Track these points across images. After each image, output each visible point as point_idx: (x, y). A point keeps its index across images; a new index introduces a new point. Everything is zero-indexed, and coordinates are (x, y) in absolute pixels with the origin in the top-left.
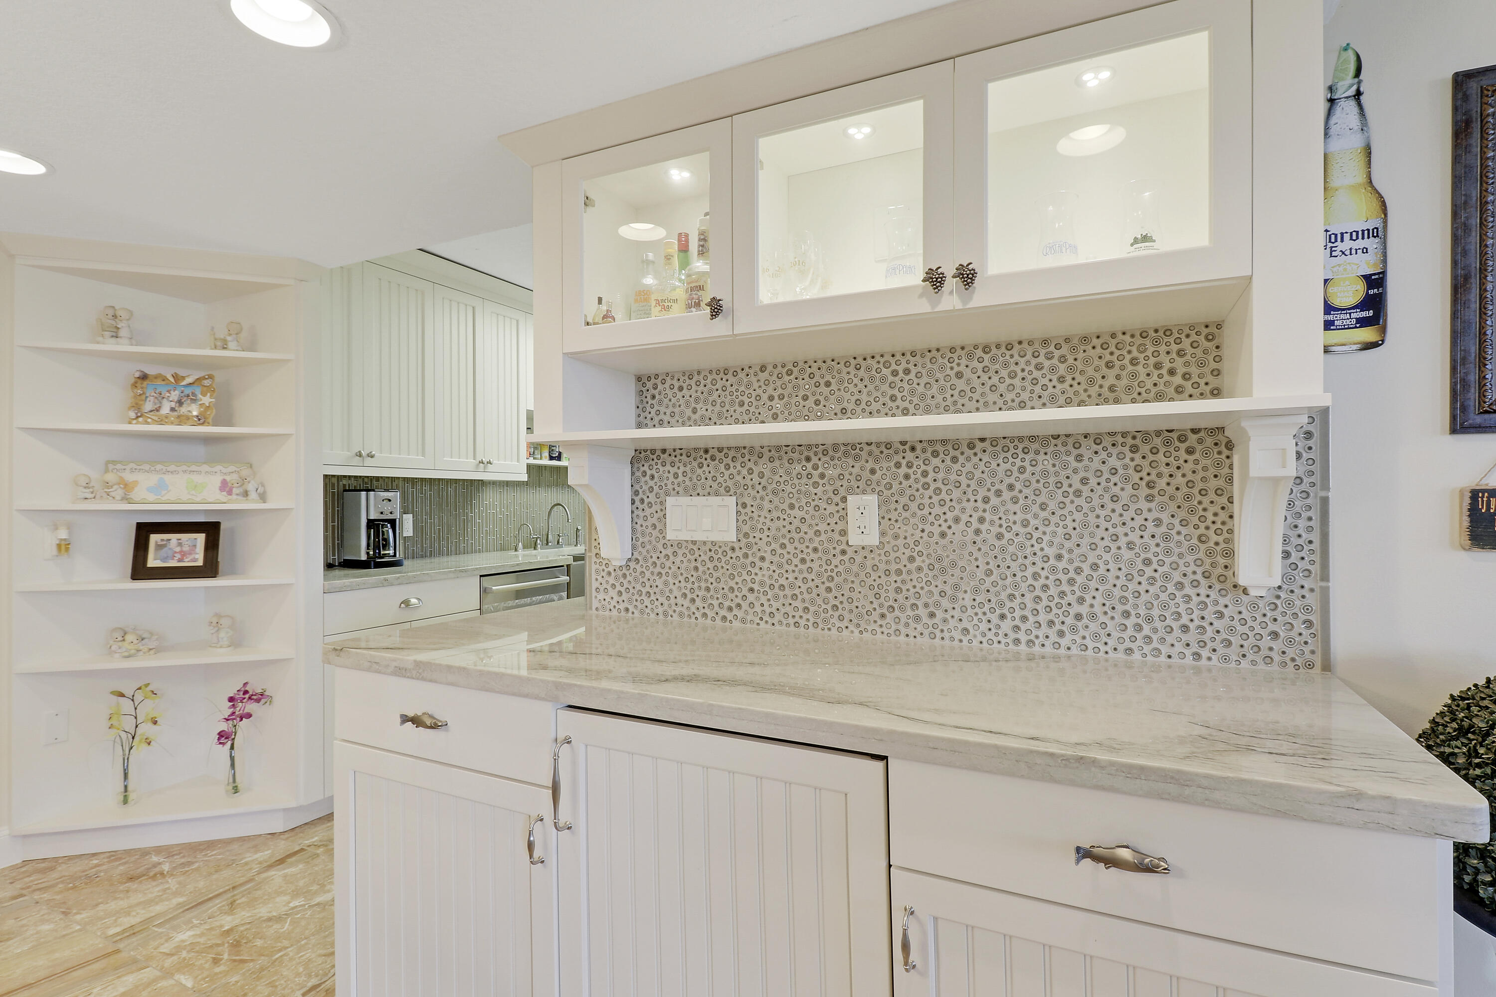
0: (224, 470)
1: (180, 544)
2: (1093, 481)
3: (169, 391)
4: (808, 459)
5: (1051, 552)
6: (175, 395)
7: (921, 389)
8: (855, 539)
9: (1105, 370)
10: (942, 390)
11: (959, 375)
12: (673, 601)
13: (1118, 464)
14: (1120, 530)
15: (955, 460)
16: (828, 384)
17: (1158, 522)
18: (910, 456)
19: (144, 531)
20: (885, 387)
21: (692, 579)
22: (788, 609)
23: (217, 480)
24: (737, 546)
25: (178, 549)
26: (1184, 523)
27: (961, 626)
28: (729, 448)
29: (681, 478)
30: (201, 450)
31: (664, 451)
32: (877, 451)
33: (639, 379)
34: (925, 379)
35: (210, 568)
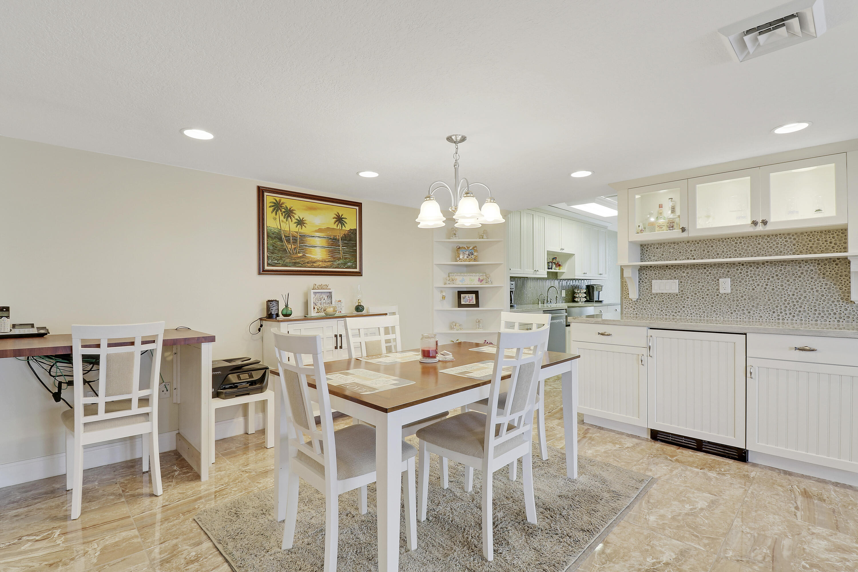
0: (479, 275)
1: (469, 297)
2: (805, 273)
3: (466, 252)
4: (705, 268)
5: (791, 293)
6: (467, 253)
7: (745, 248)
8: (722, 291)
9: (809, 242)
10: (753, 248)
11: (759, 244)
12: (654, 311)
13: (813, 268)
14: (814, 287)
15: (758, 268)
16: (712, 246)
17: (826, 284)
18: (742, 267)
19: (460, 293)
20: (733, 247)
21: (661, 304)
22: (697, 312)
23: (477, 278)
24: (678, 294)
25: (468, 299)
26: (835, 284)
27: (759, 315)
28: (675, 266)
29: (657, 274)
30: (465, 269)
31: (651, 267)
32: (730, 266)
33: (641, 245)
34: (747, 245)
35: (477, 305)
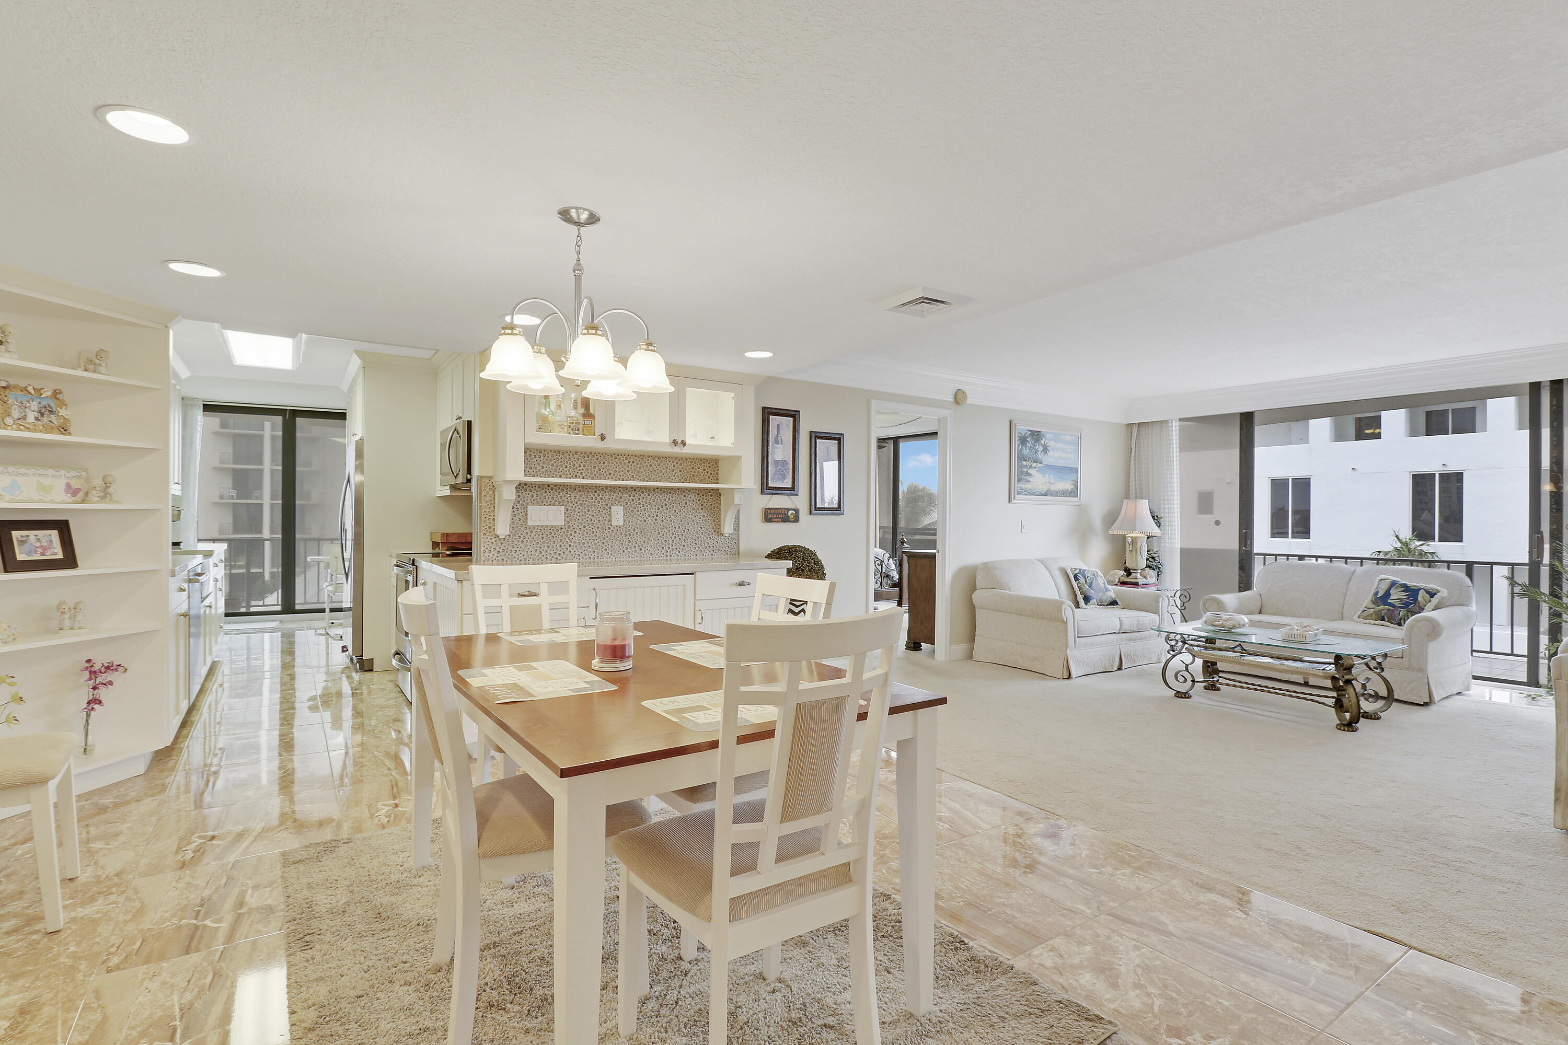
0: (68, 475)
1: (38, 540)
2: (688, 503)
3: (28, 401)
4: (596, 492)
5: (677, 526)
6: (36, 405)
7: (638, 469)
8: (614, 523)
9: (691, 470)
10: (645, 470)
11: (651, 466)
12: (529, 553)
13: (694, 499)
14: (694, 519)
15: (649, 495)
16: (604, 463)
17: (704, 516)
18: (634, 492)
19: (6, 528)
20: (625, 467)
21: (540, 543)
22: (586, 552)
23: (62, 483)
24: (563, 527)
25: (38, 544)
26: (710, 516)
27: (650, 552)
28: (560, 485)
29: (535, 497)
31: (526, 484)
32: (622, 491)
34: (639, 466)
35: (69, 561)
